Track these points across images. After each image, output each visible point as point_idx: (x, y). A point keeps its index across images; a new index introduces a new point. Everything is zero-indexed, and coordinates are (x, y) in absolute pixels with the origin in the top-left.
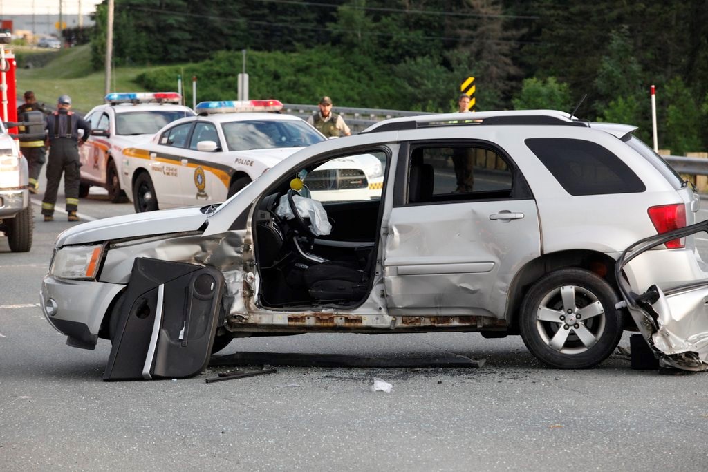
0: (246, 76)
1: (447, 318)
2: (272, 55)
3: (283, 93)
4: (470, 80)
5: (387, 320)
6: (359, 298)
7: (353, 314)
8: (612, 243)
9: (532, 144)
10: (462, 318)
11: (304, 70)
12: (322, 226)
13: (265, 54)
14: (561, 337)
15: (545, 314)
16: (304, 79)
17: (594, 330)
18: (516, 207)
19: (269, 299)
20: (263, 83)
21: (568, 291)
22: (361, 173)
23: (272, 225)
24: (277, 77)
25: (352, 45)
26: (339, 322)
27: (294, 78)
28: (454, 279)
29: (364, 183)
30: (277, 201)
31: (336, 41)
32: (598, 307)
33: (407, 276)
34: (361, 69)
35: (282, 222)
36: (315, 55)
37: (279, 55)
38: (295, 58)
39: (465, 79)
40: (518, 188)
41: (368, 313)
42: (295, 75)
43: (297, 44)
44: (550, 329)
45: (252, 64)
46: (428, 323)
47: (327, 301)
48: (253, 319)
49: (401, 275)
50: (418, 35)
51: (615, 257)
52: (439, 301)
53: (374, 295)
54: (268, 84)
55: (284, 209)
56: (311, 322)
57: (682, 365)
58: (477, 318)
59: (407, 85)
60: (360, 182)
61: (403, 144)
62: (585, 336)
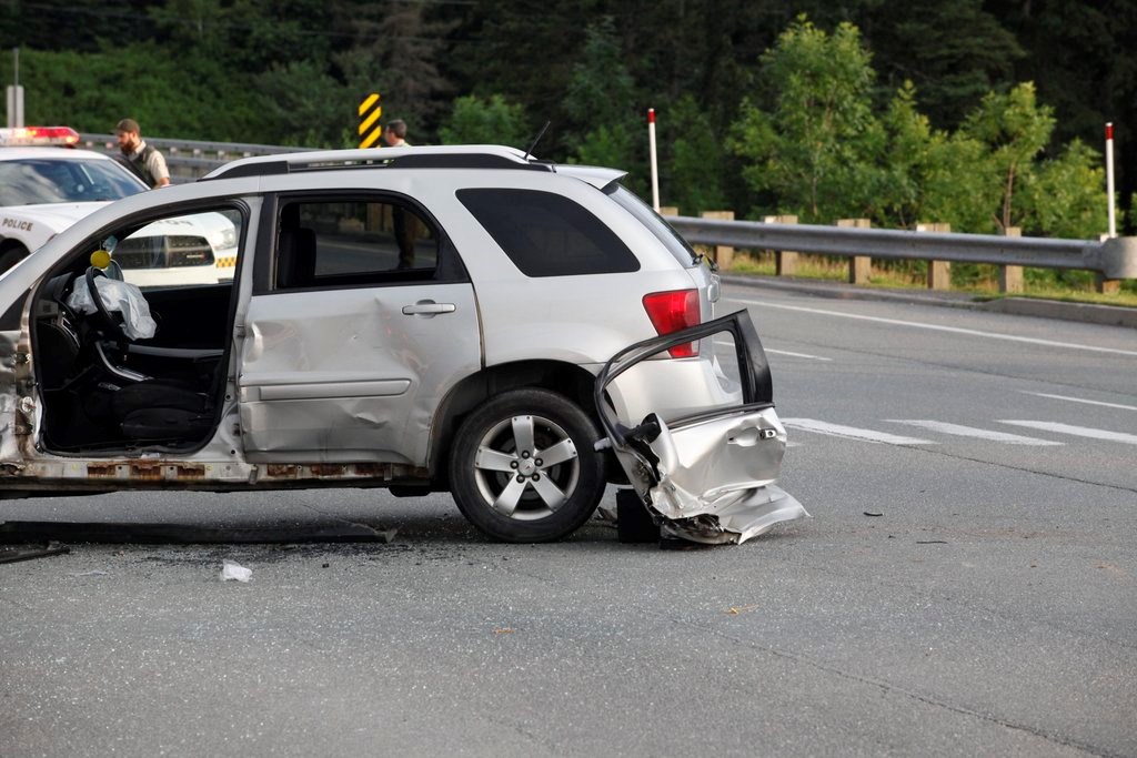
0: (20, 90)
1: (337, 467)
2: (61, 56)
3: (79, 116)
4: (373, 98)
5: (244, 470)
6: (200, 436)
7: (191, 461)
8: (590, 348)
9: (467, 197)
10: (360, 466)
11: (114, 81)
12: (142, 325)
13: (51, 56)
14: (512, 494)
15: (488, 459)
16: (112, 95)
17: (562, 483)
18: (443, 294)
19: (58, 438)
20: (47, 101)
21: (523, 423)
22: (203, 241)
23: (62, 323)
24: (69, 91)
25: (188, 43)
26: (169, 473)
27: (96, 94)
28: (348, 407)
29: (209, 258)
30: (70, 286)
31: (164, 36)
32: (568, 448)
33: (273, 401)
34: (203, 79)
35: (78, 317)
36: (131, 57)
37: (72, 56)
38: (98, 62)
39: (365, 97)
40: (449, 268)
41: (214, 460)
42: (99, 90)
43: (102, 41)
44: (496, 482)
45: (30, 72)
46: (307, 474)
47: (149, 442)
48: (32, 470)
49: (265, 400)
50: (291, 29)
51: (594, 370)
52: (325, 440)
53: (224, 431)
54: (55, 102)
55: (81, 298)
56: (124, 473)
57: (696, 535)
58: (384, 466)
59: (274, 106)
60: (200, 256)
61: (267, 196)
62: (549, 492)
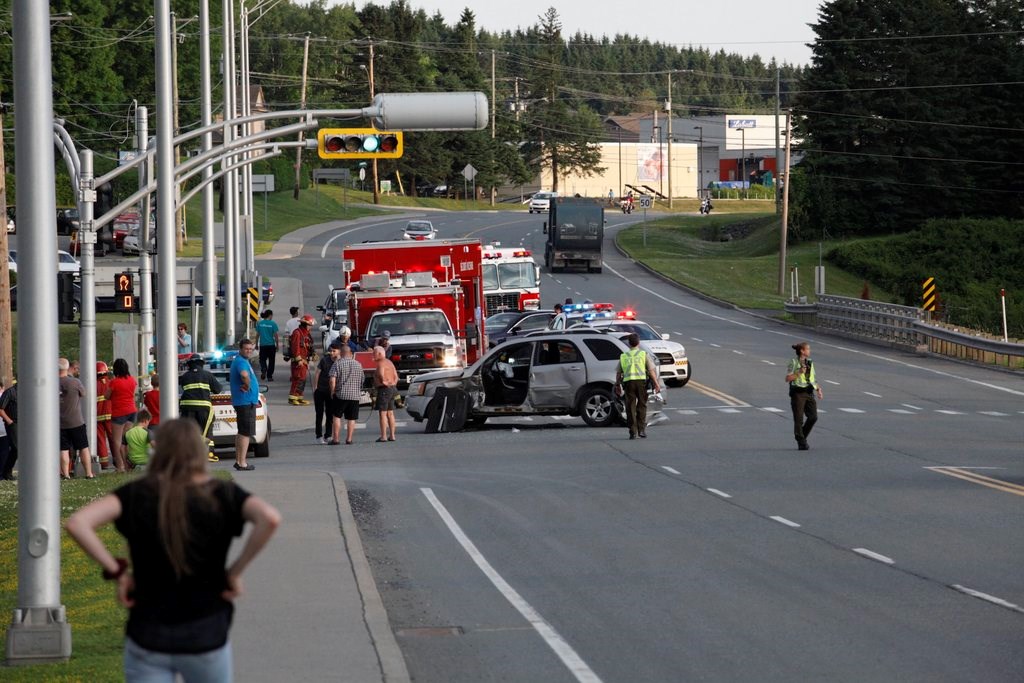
1: (554, 409)
5: (532, 410)
7: (519, 407)
9: (586, 341)
10: (559, 408)
12: (510, 374)
14: (595, 414)
15: (590, 406)
17: (607, 412)
18: (579, 366)
19: (488, 403)
21: (597, 397)
23: (490, 374)
26: (514, 410)
28: (555, 393)
30: (493, 364)
32: (608, 403)
33: (538, 392)
35: (494, 372)
40: (580, 358)
41: (524, 407)
44: (591, 412)
46: (546, 410)
47: (509, 403)
48: (481, 410)
49: (536, 392)
52: (550, 402)
53: (527, 400)
55: (495, 368)
56: (503, 411)
58: (564, 408)
61: (537, 341)
62: (604, 414)
